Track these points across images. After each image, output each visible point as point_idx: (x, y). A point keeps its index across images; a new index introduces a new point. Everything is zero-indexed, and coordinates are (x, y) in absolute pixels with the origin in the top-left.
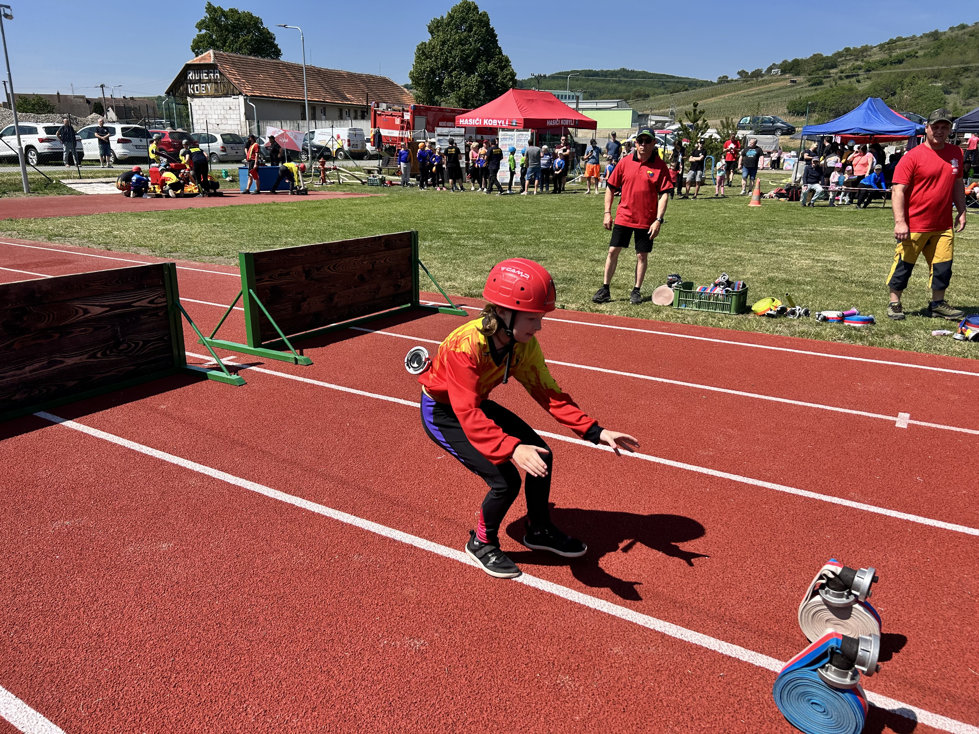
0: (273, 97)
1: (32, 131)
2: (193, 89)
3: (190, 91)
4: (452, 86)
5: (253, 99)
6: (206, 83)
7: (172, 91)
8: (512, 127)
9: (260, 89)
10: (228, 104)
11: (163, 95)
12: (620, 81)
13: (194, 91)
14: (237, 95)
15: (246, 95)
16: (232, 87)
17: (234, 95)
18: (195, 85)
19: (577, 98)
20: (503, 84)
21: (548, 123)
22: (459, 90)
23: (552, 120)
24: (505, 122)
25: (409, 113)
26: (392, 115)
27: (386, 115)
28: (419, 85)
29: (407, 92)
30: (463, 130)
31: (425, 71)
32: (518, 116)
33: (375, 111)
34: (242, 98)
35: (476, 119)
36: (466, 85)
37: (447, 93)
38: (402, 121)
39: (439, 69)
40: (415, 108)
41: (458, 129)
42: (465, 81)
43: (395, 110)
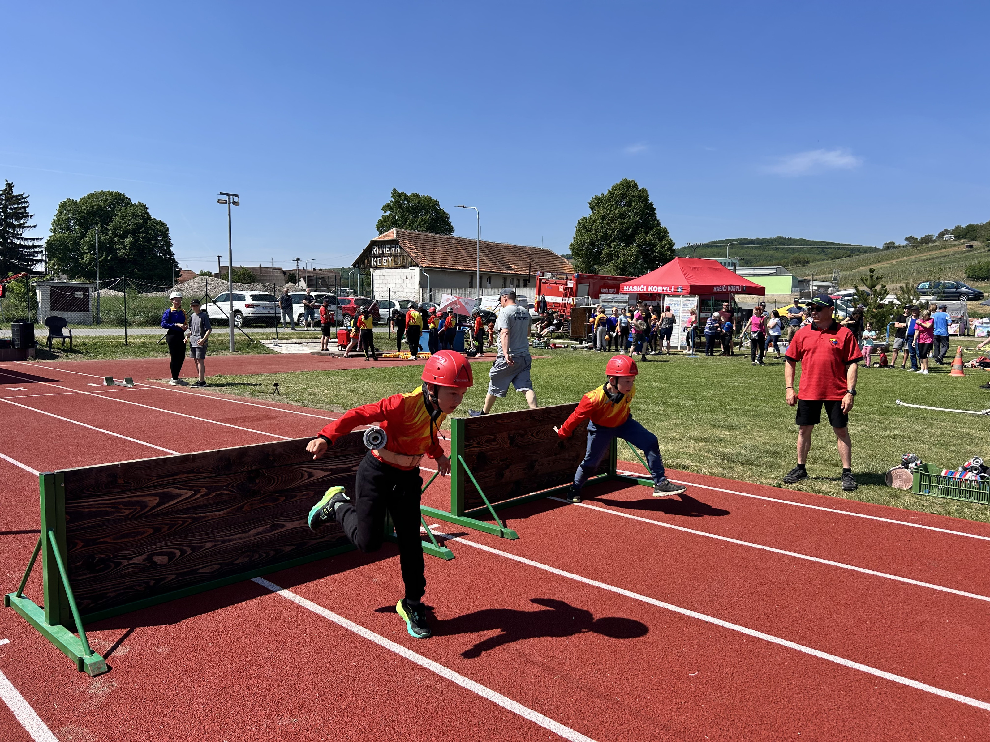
0: (446, 268)
1: (241, 298)
2: (376, 262)
3: (373, 263)
4: (610, 256)
5: (428, 269)
6: (387, 256)
7: (358, 264)
8: (678, 293)
9: (434, 261)
10: (406, 274)
11: (351, 267)
12: (777, 249)
13: (377, 263)
14: (414, 266)
15: (422, 267)
16: (410, 259)
17: (411, 266)
18: (378, 259)
19: (734, 265)
20: (661, 254)
21: (716, 290)
22: (618, 259)
23: (719, 286)
24: (671, 288)
25: (572, 281)
26: (556, 283)
27: (551, 283)
28: (579, 255)
29: (567, 262)
30: (627, 297)
31: (585, 243)
32: (684, 283)
33: (540, 280)
34: (417, 269)
35: (640, 286)
36: (624, 255)
37: (606, 262)
38: (566, 289)
39: (598, 241)
40: (579, 276)
41: (622, 295)
42: (623, 251)
43: (559, 279)
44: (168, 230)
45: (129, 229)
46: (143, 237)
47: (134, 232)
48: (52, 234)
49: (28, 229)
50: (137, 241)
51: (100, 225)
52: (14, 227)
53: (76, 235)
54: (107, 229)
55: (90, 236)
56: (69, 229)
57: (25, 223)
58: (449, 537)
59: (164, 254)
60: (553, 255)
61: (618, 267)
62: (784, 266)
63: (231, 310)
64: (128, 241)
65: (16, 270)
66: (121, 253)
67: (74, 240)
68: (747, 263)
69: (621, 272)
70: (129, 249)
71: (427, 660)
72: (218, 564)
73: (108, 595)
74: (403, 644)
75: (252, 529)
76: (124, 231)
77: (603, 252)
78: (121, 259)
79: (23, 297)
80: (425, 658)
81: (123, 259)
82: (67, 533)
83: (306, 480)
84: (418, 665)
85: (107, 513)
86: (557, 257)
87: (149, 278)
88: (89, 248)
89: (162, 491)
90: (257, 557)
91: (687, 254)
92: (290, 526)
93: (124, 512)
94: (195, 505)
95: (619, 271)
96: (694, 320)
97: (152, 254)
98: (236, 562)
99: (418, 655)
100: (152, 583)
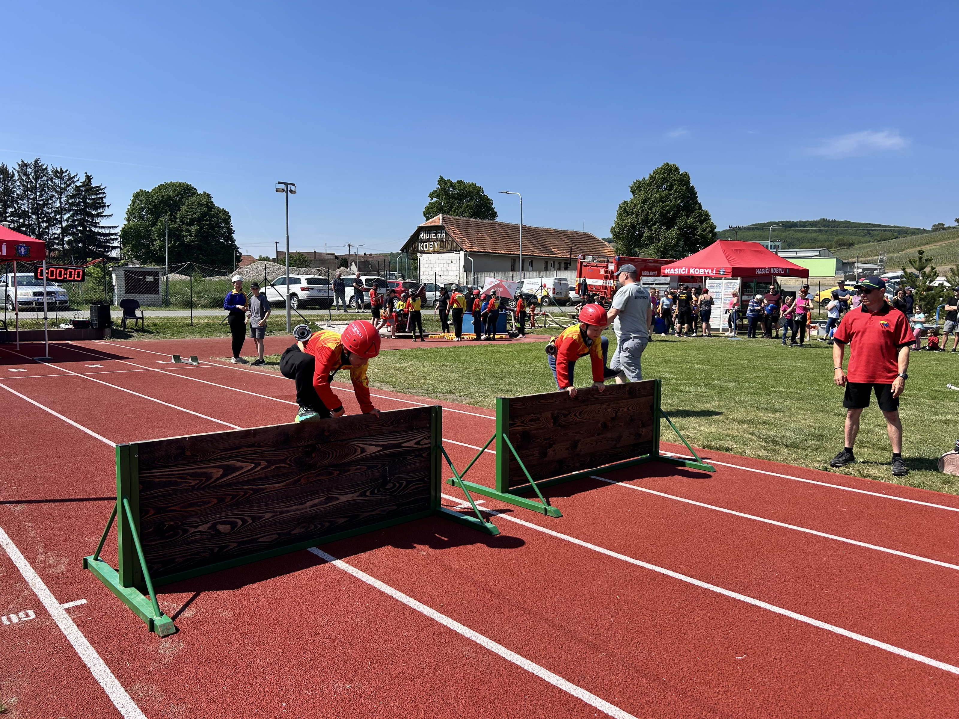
0: (491, 253)
1: (297, 281)
2: (423, 247)
3: (420, 248)
4: (651, 239)
5: (472, 254)
6: (433, 242)
7: (406, 249)
8: (720, 276)
9: (478, 245)
10: (451, 258)
11: (399, 252)
12: (820, 231)
13: (423, 248)
14: (459, 251)
15: (466, 251)
16: (455, 244)
17: (456, 251)
18: (425, 244)
19: (776, 247)
20: (703, 237)
21: (757, 271)
22: (659, 242)
23: (762, 268)
24: (712, 271)
25: (613, 264)
26: (597, 266)
27: (592, 266)
28: (620, 238)
29: (608, 245)
30: (668, 279)
31: (626, 226)
32: (726, 265)
33: (582, 263)
34: (462, 253)
35: (682, 268)
36: (665, 238)
37: (647, 245)
38: (607, 271)
39: (639, 224)
40: (620, 259)
41: (663, 278)
42: (664, 234)
43: (600, 262)
44: (230, 217)
45: (195, 218)
46: (207, 225)
47: (199, 220)
48: (127, 223)
49: (105, 218)
50: (202, 228)
51: (169, 214)
52: (93, 216)
53: (147, 223)
54: (175, 217)
55: (160, 224)
56: (141, 217)
57: (102, 213)
58: (494, 513)
59: (226, 241)
60: (594, 238)
61: (659, 250)
62: (828, 249)
63: (288, 292)
64: (194, 228)
65: (95, 256)
66: (188, 239)
67: (146, 228)
68: (789, 246)
69: (662, 254)
70: (195, 236)
71: (474, 633)
72: (277, 534)
73: (177, 560)
74: (451, 617)
75: (308, 501)
76: (191, 219)
77: (644, 235)
78: (188, 245)
79: (100, 281)
80: (472, 631)
81: (189, 245)
82: (140, 501)
83: (359, 455)
84: (465, 638)
85: (176, 483)
86: (598, 240)
87: (213, 263)
88: (160, 235)
89: (225, 463)
90: (313, 527)
91: (729, 237)
92: (343, 499)
93: (191, 483)
94: (255, 477)
95: (660, 254)
96: (735, 302)
97: (216, 240)
98: (293, 532)
99: (465, 628)
100: (216, 550)
